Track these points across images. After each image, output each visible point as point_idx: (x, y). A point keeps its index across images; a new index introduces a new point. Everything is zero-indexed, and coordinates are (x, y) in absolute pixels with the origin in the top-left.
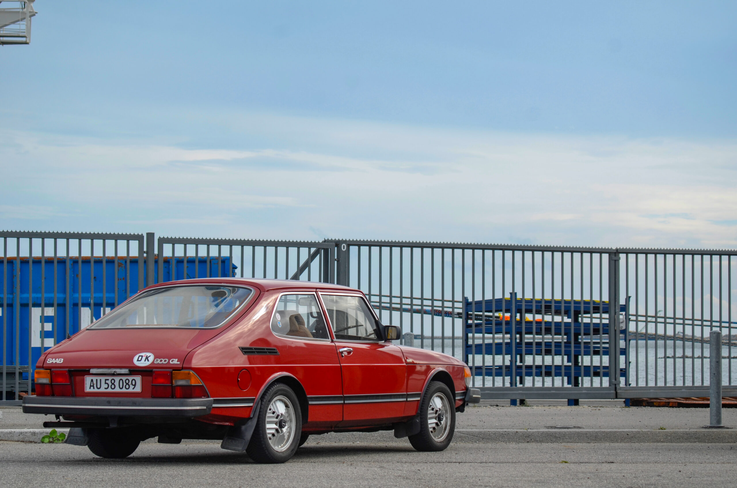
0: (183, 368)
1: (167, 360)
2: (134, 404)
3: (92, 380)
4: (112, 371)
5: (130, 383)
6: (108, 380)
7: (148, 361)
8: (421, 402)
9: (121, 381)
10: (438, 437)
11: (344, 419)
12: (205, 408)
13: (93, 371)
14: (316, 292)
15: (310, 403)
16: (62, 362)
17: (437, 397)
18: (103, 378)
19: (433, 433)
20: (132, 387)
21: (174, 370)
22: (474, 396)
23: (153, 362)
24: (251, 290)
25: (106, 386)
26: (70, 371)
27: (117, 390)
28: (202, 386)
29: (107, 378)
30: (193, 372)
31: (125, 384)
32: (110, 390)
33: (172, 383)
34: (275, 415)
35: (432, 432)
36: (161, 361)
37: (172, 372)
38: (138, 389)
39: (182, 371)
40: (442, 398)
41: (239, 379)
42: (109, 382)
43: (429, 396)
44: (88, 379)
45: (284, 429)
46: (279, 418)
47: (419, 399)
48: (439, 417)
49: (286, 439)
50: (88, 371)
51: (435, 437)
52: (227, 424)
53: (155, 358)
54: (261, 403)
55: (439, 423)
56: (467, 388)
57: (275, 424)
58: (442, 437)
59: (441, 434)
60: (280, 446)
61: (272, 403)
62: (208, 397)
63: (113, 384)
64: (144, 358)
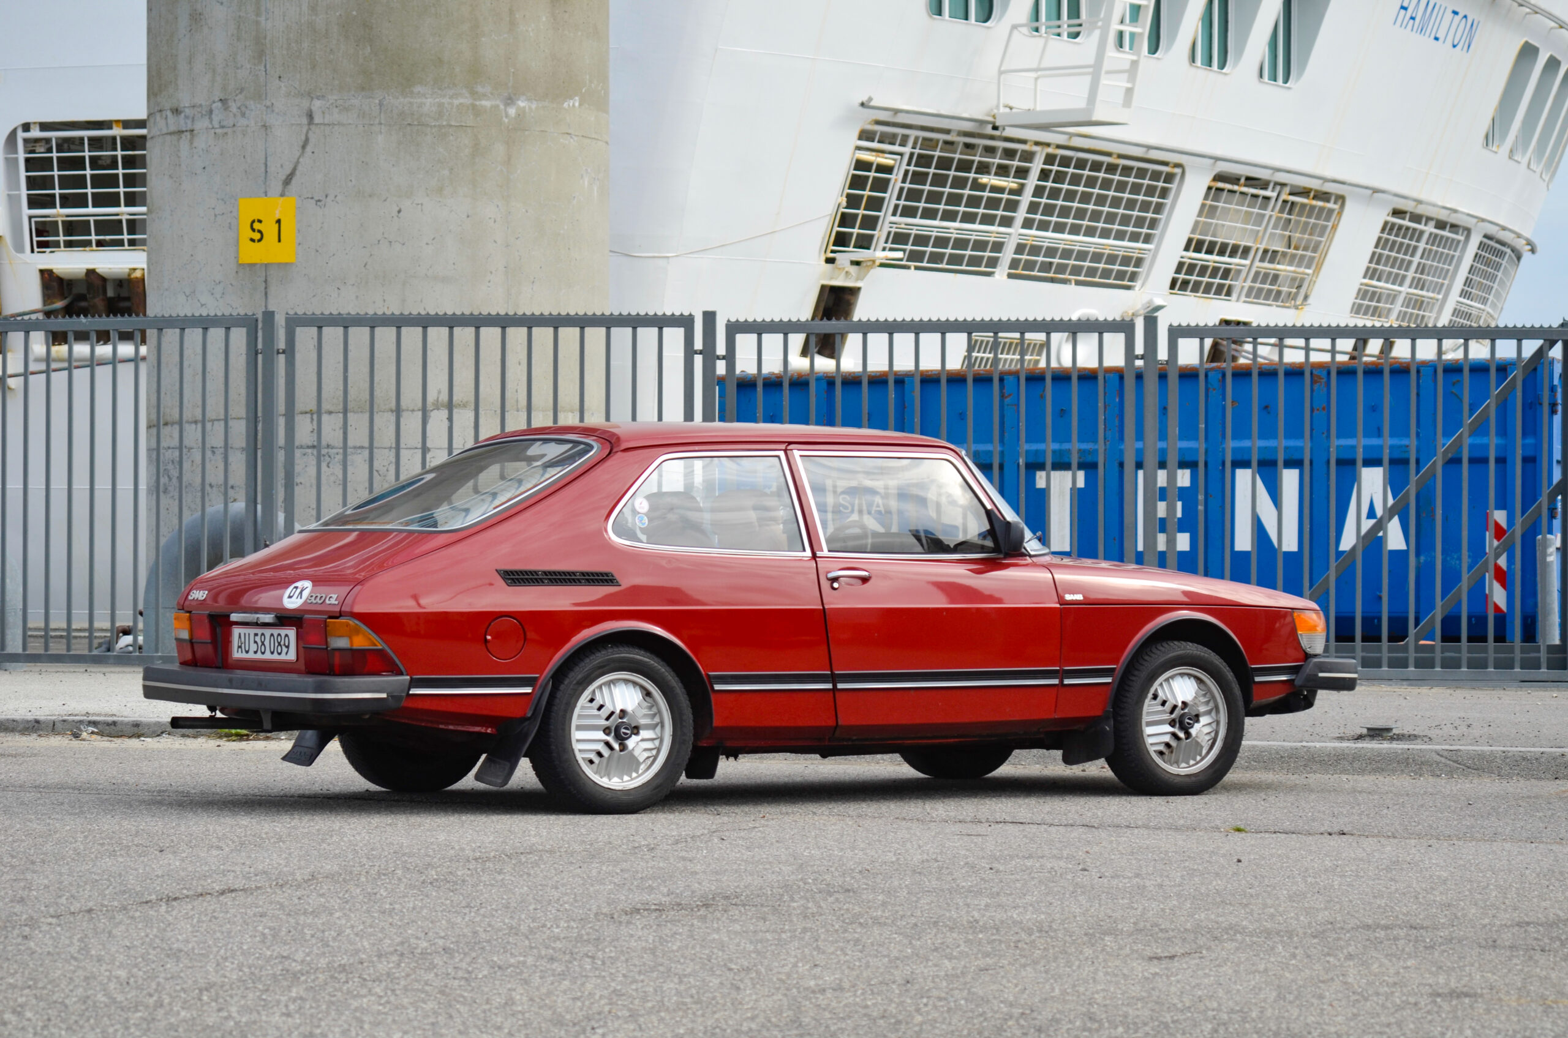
0: (340, 615)
1: (324, 596)
3: (239, 636)
4: (254, 616)
5: (282, 643)
6: (257, 635)
7: (302, 597)
8: (1115, 686)
9: (272, 638)
10: (1188, 763)
11: (840, 723)
12: (384, 695)
13: (233, 617)
14: (785, 451)
15: (717, 687)
16: (205, 596)
17: (1186, 678)
18: (252, 631)
19: (1166, 757)
20: (285, 650)
21: (331, 617)
22: (1321, 675)
23: (305, 602)
24: (589, 447)
25: (255, 648)
26: (212, 617)
27: (268, 656)
28: (381, 652)
29: (255, 631)
30: (357, 622)
31: (276, 644)
32: (259, 656)
33: (326, 643)
34: (605, 712)
35: (1160, 753)
36: (316, 597)
37: (327, 622)
38: (292, 656)
39: (342, 620)
40: (1196, 680)
41: (489, 637)
42: (258, 639)
43: (1143, 675)
44: (234, 632)
45: (631, 743)
46: (615, 720)
47: (1109, 680)
48: (1183, 719)
49: (638, 764)
50: (229, 616)
51: (1177, 763)
52: (477, 729)
53: (312, 592)
54: (555, 688)
55: (1182, 735)
56: (1307, 656)
57: (604, 731)
58: (1197, 763)
59: (1198, 758)
60: (626, 778)
61: (600, 687)
62: (402, 674)
63: (263, 643)
64: (299, 591)
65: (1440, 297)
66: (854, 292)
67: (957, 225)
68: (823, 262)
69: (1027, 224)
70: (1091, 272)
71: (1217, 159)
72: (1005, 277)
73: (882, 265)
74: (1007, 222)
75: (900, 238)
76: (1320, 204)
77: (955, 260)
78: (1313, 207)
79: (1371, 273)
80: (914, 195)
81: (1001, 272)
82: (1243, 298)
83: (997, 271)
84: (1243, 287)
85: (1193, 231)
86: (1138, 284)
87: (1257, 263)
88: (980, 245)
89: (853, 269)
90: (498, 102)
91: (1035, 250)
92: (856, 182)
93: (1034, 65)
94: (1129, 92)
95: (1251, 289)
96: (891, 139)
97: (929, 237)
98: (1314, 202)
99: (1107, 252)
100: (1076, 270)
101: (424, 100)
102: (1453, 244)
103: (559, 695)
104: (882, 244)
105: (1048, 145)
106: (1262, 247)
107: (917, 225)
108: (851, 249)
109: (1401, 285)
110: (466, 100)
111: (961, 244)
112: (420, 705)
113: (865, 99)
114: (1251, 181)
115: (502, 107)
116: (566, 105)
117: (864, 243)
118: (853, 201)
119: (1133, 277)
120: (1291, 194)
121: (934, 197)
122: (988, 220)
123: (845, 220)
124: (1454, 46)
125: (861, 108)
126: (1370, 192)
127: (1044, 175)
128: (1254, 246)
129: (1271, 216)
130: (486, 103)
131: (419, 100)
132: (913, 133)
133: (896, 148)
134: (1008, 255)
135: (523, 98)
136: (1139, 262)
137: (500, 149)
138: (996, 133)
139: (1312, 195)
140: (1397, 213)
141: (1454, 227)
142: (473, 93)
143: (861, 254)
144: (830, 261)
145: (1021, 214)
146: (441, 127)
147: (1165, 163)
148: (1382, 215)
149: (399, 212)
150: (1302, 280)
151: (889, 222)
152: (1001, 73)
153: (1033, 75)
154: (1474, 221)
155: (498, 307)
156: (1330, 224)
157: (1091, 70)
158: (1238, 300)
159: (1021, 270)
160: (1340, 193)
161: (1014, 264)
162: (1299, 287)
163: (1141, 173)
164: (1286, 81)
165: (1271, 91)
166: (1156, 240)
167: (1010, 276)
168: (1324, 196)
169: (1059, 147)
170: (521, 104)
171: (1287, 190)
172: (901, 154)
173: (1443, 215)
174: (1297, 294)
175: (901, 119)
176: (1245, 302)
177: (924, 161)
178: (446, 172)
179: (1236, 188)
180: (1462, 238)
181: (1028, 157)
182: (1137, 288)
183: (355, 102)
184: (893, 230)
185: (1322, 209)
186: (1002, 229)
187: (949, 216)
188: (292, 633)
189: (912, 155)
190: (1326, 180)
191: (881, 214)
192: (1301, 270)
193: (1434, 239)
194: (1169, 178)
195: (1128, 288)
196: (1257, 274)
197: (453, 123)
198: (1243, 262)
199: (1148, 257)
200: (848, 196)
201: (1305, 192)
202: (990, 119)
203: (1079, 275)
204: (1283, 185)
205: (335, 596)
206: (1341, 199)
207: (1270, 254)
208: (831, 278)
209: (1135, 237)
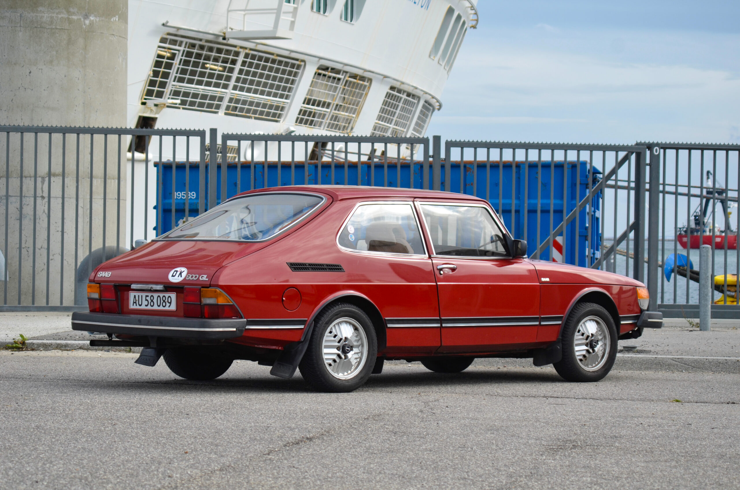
0: (210, 286)
1: (198, 276)
2: (161, 324)
3: (135, 296)
4: (149, 286)
5: (166, 301)
6: (148, 296)
7: (181, 276)
8: (563, 326)
9: (159, 298)
10: (592, 365)
11: (442, 344)
12: (235, 329)
13: (133, 286)
14: (413, 201)
15: (389, 325)
16: (110, 275)
17: (592, 321)
18: (144, 294)
19: (583, 362)
20: (168, 304)
21: (203, 287)
22: (649, 320)
23: (185, 278)
24: (322, 199)
25: (146, 303)
26: (115, 286)
27: (156, 307)
28: (232, 306)
29: (147, 294)
30: (221, 290)
31: (162, 301)
32: (149, 307)
33: (200, 301)
34: (337, 339)
35: (581, 360)
36: (192, 277)
37: (200, 290)
38: (173, 307)
39: (211, 289)
40: (598, 323)
41: (284, 299)
42: (148, 298)
43: (575, 319)
44: (132, 294)
45: (350, 355)
46: (343, 343)
47: (560, 322)
48: (591, 344)
49: (352, 365)
50: (130, 286)
51: (587, 365)
52: (274, 347)
53: (188, 273)
54: (315, 326)
55: (591, 351)
56: (641, 311)
57: (337, 349)
58: (596, 365)
59: (597, 363)
60: (346, 374)
61: (334, 326)
62: (241, 318)
63: (152, 301)
64: (178, 273)
65: (405, 130)
66: (154, 120)
67: (202, 87)
68: (140, 104)
69: (235, 88)
70: (262, 113)
71: (320, 58)
72: (223, 114)
73: (168, 107)
74: (225, 87)
75: (176, 93)
76: (361, 82)
77: (201, 105)
78: (358, 84)
79: (380, 118)
80: (184, 72)
81: (222, 112)
82: (326, 128)
83: (220, 111)
84: (326, 123)
85: (307, 95)
86: (282, 120)
87: (333, 111)
88: (213, 98)
89: (154, 108)
90: (80, 17)
91: (237, 101)
92: (158, 64)
93: (244, 8)
94: (293, 23)
95: (329, 123)
96: (174, 42)
97: (190, 93)
98: (359, 82)
99: (269, 103)
100: (255, 112)
101: (43, 15)
102: (412, 104)
103: (317, 329)
104: (168, 96)
105: (246, 48)
106: (336, 103)
107: (185, 87)
108: (153, 98)
109: (390, 124)
110: (65, 16)
111: (204, 97)
112: (250, 334)
113: (164, 22)
114: (333, 70)
115: (82, 19)
116: (112, 20)
117: (160, 95)
118: (156, 74)
119: (280, 116)
120: (350, 77)
121: (193, 73)
122: (217, 85)
123: (152, 83)
124: (422, 7)
125: (163, 27)
126: (382, 77)
127: (244, 63)
128: (332, 102)
129: (340, 88)
130: (75, 17)
131: (41, 15)
132: (185, 40)
133: (177, 47)
134: (225, 103)
135: (93, 15)
136: (283, 109)
137: (81, 41)
138: (225, 42)
139: (358, 78)
140: (392, 88)
141: (414, 96)
142: (68, 12)
143: (158, 101)
144: (144, 104)
145: (232, 83)
146: (52, 29)
147: (297, 60)
148: (386, 89)
149: (30, 73)
150: (351, 120)
151: (172, 84)
152: (229, 11)
153: (243, 13)
154: (422, 93)
155: (80, 123)
156: (364, 93)
157: (275, 11)
158: (323, 129)
159: (232, 111)
160: (370, 77)
161: (228, 108)
162: (349, 123)
163: (287, 64)
164: (351, 21)
165: (345, 26)
166: (291, 98)
167: (226, 114)
168: (362, 78)
169: (251, 49)
170: (92, 18)
171: (348, 75)
172: (179, 51)
173: (410, 90)
174: (348, 127)
175: (181, 33)
176: (327, 130)
177: (189, 54)
178: (54, 53)
179: (326, 73)
180: (416, 101)
181: (237, 54)
182: (281, 122)
183: (7, 14)
184: (174, 89)
185: (362, 85)
186: (223, 90)
187: (199, 83)
188: (173, 296)
189: (184, 51)
190: (365, 71)
191: (168, 81)
192: (351, 115)
193: (406, 102)
194: (299, 67)
195: (277, 121)
196: (333, 116)
197: (58, 27)
198: (327, 110)
199: (287, 106)
200: (154, 71)
201: (355, 76)
202: (222, 34)
203: (256, 114)
204: (346, 72)
205: (206, 276)
206: (370, 80)
207: (339, 106)
208: (144, 113)
209: (282, 96)
